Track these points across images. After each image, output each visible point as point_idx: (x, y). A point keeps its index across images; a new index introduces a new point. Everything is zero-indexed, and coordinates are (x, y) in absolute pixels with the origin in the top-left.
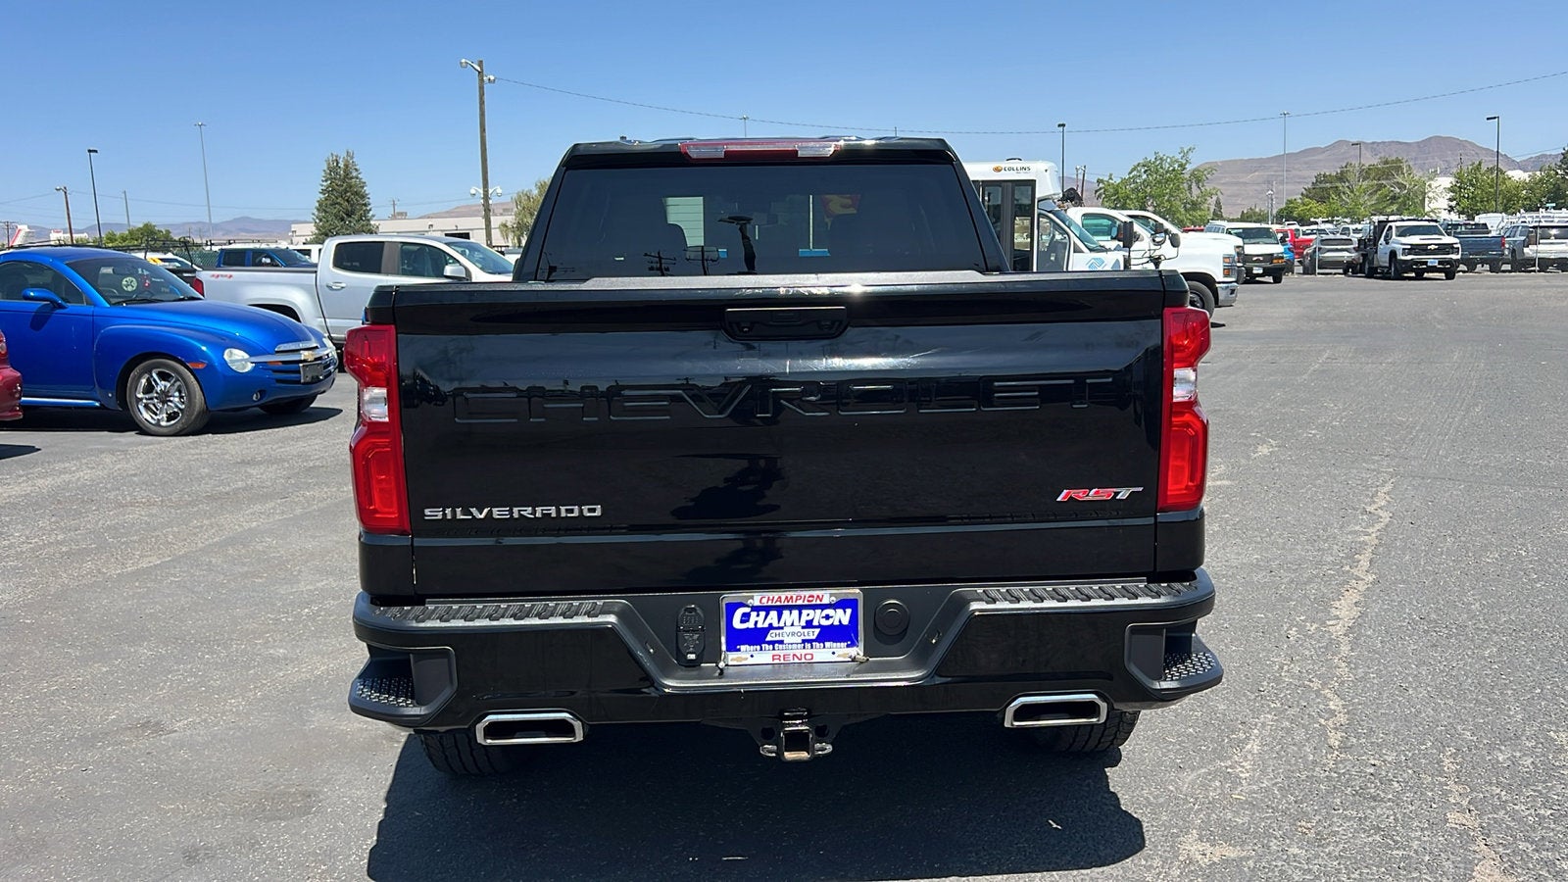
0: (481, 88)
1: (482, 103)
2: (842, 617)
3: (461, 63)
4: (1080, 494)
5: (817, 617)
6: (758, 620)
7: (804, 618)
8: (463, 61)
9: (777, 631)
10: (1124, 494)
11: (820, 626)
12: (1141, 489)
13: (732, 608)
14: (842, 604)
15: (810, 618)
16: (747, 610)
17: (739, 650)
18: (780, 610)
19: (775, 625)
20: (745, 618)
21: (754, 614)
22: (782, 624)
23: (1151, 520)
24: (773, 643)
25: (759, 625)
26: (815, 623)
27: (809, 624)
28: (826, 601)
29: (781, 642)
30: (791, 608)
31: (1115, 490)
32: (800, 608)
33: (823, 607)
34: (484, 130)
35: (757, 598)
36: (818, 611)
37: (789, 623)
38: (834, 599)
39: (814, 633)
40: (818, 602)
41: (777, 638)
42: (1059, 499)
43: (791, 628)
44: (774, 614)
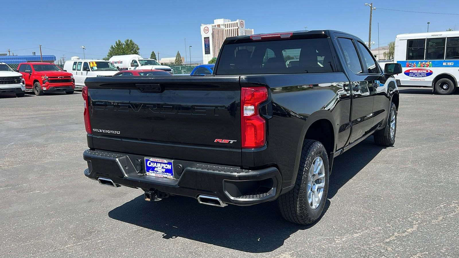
0: (371, 12)
1: (371, 16)
2: (169, 167)
3: (365, 5)
4: (220, 141)
5: (164, 165)
6: (152, 165)
7: (162, 166)
8: (366, 4)
9: (157, 168)
10: (232, 141)
11: (165, 169)
12: (236, 141)
13: (147, 161)
14: (169, 163)
15: (163, 166)
16: (150, 162)
17: (149, 172)
18: (157, 163)
19: (156, 167)
20: (150, 164)
21: (151, 163)
22: (157, 167)
23: (240, 151)
24: (156, 171)
25: (153, 166)
26: (164, 168)
27: (163, 168)
28: (165, 162)
29: (158, 171)
30: (159, 163)
31: (229, 140)
32: (161, 163)
33: (165, 164)
34: (371, 24)
35: (151, 159)
36: (164, 164)
37: (159, 167)
38: (167, 162)
39: (164, 170)
40: (164, 162)
41: (157, 170)
42: (215, 141)
43: (160, 168)
44: (155, 164)
